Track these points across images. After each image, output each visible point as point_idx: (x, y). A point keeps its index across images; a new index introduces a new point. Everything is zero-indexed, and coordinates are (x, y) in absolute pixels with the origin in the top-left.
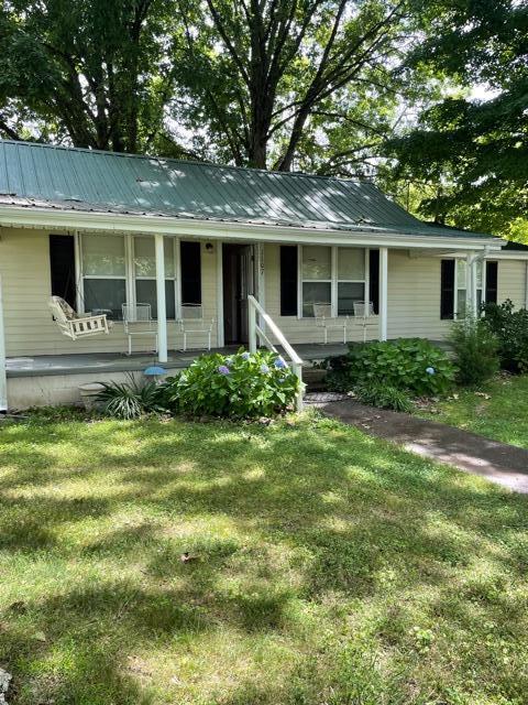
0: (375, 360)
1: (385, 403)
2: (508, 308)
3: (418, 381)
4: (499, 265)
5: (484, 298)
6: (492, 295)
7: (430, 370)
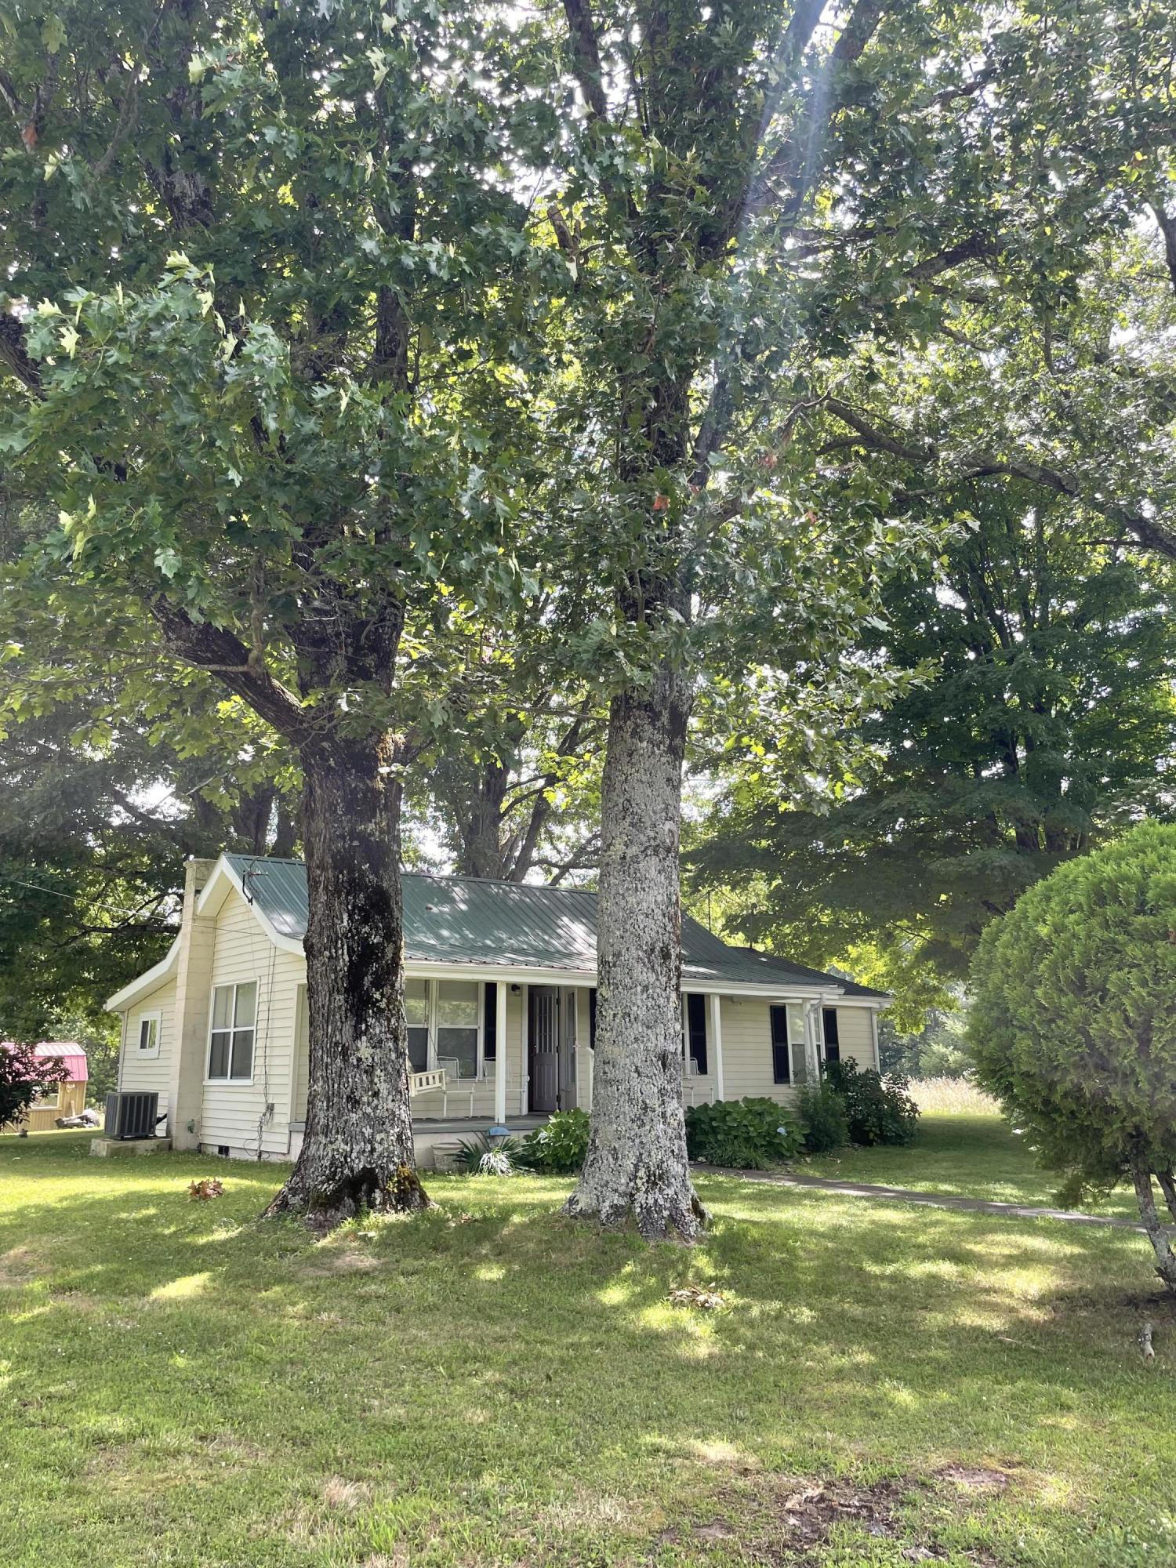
0: (724, 1120)
1: (743, 1163)
2: (852, 1068)
3: (770, 1144)
4: (839, 1013)
5: (824, 1056)
6: (833, 1050)
7: (781, 1130)
